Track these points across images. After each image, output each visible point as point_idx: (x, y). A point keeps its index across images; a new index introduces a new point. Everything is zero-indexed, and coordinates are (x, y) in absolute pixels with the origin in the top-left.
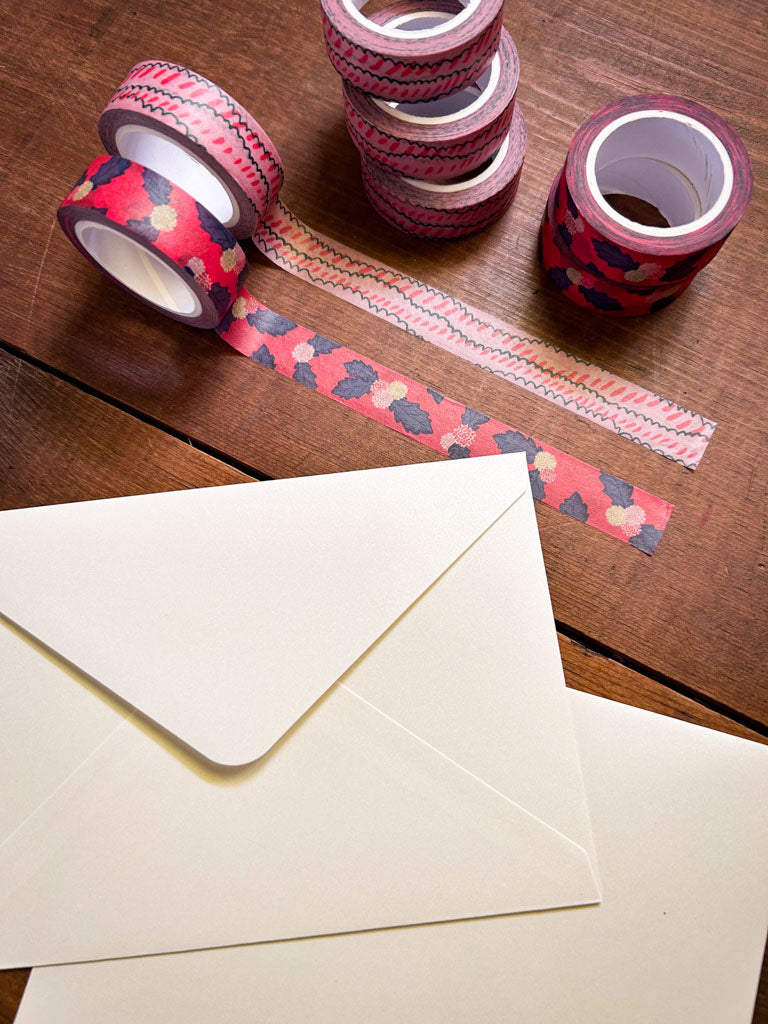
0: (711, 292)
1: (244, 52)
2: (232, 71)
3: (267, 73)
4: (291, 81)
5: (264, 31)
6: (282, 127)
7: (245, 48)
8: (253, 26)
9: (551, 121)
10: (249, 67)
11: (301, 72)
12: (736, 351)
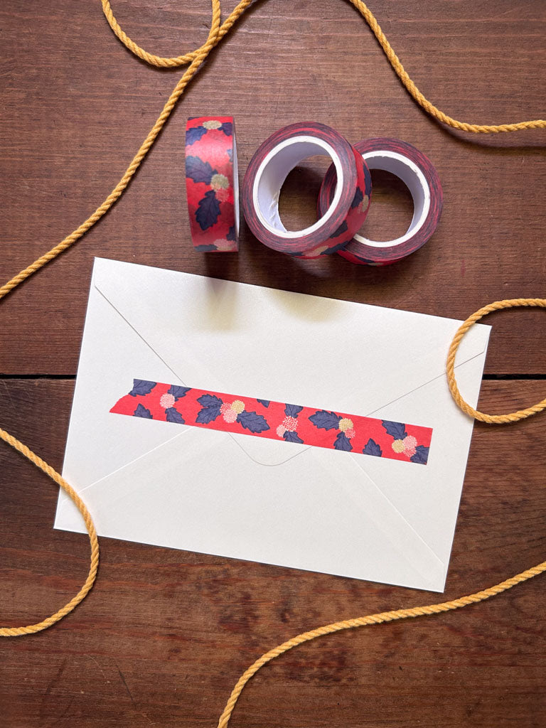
0: (408, 117)
1: (11, 84)
2: (12, 104)
3: (38, 94)
4: (57, 92)
5: (15, 61)
6: (72, 132)
7: (10, 81)
8: (5, 61)
9: (249, 37)
10: (23, 96)
11: (60, 82)
12: (438, 151)
